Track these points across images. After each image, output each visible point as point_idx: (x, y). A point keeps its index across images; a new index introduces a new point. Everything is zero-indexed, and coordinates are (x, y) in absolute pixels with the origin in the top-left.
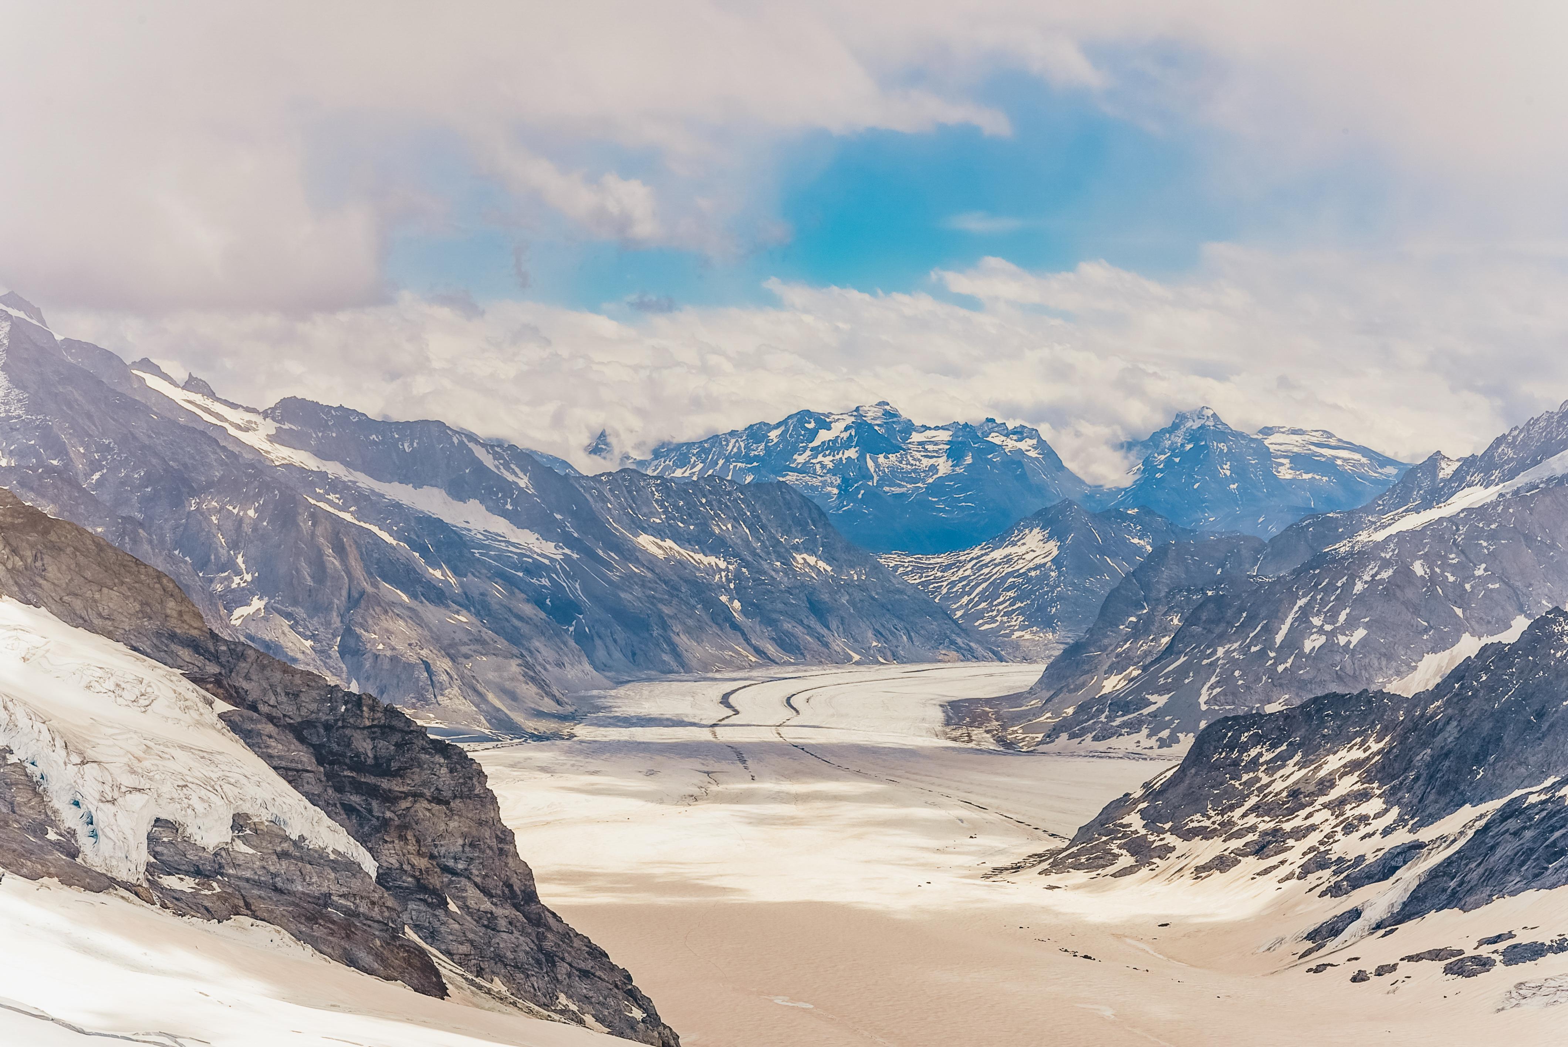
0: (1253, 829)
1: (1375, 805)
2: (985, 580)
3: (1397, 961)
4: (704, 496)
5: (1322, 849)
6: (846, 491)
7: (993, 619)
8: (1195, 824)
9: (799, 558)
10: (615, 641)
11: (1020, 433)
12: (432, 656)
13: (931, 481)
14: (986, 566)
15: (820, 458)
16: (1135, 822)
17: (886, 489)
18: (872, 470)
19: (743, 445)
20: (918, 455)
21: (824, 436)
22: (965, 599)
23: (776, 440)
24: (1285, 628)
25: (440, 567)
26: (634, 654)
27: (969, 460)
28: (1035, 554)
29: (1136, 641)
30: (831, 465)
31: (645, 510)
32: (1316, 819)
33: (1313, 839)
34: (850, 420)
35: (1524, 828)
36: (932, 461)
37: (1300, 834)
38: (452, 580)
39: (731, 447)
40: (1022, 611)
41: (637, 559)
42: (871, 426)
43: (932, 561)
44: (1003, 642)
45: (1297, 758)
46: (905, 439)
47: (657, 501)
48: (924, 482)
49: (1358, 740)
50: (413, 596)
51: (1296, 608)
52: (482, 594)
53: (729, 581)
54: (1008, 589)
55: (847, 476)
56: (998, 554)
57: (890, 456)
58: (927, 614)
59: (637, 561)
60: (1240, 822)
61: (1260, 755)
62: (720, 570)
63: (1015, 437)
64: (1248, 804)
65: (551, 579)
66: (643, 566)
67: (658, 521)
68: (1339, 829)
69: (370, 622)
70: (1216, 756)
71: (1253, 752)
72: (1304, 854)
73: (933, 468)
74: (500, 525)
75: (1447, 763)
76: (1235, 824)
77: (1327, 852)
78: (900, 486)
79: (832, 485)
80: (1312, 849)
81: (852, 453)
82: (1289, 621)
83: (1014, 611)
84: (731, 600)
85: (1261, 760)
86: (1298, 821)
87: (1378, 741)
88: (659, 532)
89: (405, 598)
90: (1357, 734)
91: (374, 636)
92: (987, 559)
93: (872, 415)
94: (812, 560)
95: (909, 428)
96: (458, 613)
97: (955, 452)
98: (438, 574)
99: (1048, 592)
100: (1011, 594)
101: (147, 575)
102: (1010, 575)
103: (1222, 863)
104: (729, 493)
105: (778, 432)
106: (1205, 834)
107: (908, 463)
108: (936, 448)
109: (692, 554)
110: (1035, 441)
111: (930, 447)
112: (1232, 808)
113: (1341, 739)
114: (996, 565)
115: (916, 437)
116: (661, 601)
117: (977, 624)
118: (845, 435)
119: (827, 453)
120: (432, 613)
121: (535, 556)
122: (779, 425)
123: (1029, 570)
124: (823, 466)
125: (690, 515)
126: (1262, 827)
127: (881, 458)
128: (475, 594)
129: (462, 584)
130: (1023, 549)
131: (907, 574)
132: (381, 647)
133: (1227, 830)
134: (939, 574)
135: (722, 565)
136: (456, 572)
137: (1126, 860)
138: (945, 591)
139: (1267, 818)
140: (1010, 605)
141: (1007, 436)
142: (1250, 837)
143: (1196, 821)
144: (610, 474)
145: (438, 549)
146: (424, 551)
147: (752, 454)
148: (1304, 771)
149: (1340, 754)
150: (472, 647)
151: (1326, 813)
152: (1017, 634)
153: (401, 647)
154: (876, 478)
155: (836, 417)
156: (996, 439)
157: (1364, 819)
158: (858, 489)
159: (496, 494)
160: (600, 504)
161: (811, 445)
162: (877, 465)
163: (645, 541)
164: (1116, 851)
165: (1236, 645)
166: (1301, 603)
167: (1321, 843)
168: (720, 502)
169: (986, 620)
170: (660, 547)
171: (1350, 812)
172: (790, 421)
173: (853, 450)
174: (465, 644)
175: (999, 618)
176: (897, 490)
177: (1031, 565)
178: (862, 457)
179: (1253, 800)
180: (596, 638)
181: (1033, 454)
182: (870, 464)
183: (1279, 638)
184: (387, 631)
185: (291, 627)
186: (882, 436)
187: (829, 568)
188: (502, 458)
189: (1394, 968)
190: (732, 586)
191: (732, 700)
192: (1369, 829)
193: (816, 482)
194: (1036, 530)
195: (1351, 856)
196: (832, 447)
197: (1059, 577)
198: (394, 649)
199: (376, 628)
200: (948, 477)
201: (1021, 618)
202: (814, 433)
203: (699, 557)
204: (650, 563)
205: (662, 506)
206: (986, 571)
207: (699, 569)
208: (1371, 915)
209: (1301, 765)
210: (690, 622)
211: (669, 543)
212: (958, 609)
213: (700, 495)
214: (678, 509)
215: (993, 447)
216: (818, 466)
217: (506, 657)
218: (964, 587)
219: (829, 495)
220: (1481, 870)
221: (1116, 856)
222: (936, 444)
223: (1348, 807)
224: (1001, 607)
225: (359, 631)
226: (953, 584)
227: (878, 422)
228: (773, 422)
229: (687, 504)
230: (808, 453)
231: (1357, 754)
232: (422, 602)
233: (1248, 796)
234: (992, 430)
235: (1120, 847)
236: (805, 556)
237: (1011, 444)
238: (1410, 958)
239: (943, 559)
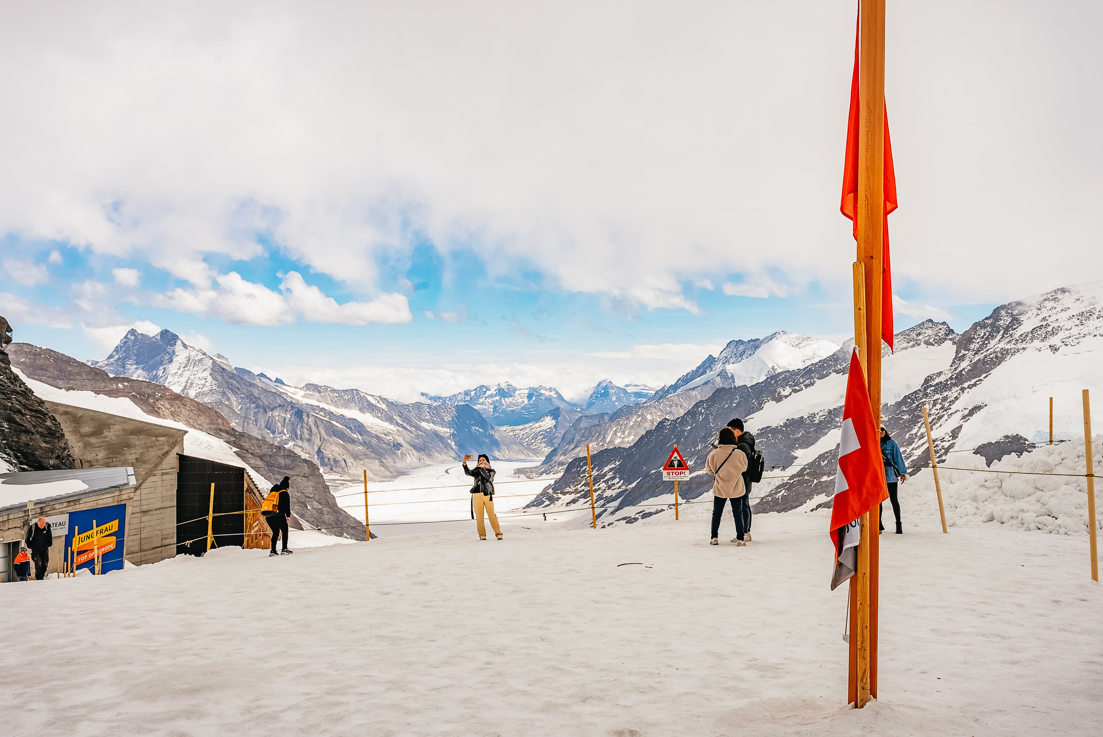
0: (583, 490)
1: (617, 480)
2: (533, 433)
3: (614, 521)
4: (442, 410)
5: (602, 494)
6: (496, 409)
7: (536, 445)
8: (567, 490)
9: (473, 428)
10: (414, 455)
11: (550, 390)
12: (346, 458)
13: (522, 406)
14: (534, 428)
15: (487, 400)
16: (550, 491)
17: (508, 409)
18: (504, 403)
19: (463, 397)
20: (518, 398)
21: (488, 393)
22: (527, 439)
23: (473, 395)
24: (610, 437)
25: (356, 434)
26: (420, 459)
27: (534, 398)
28: (548, 424)
29: (569, 445)
30: (491, 402)
31: (423, 415)
32: (600, 486)
33: (599, 492)
34: (496, 388)
35: (650, 480)
36: (523, 399)
37: (596, 491)
38: (360, 438)
39: (459, 398)
40: (545, 442)
41: (421, 430)
42: (503, 389)
43: (517, 428)
44: (539, 452)
45: (596, 469)
46: (514, 393)
47: (427, 412)
48: (520, 406)
49: (613, 462)
50: (344, 441)
51: (613, 431)
52: (369, 442)
53: (451, 436)
54: (540, 435)
55: (496, 405)
56: (537, 425)
57: (509, 398)
58: (514, 443)
59: (421, 431)
60: (580, 489)
61: (586, 468)
62: (448, 433)
63: (549, 391)
64: (582, 484)
65: (393, 437)
66: (423, 432)
67: (428, 418)
68: (607, 488)
69: (326, 447)
70: (573, 470)
71: (584, 468)
72: (597, 496)
73: (523, 402)
74: (377, 421)
75: (636, 466)
76: (578, 489)
77: (603, 495)
78: (513, 408)
79: (491, 408)
80: (599, 494)
81: (497, 398)
82: (611, 435)
83: (542, 442)
84: (451, 442)
85: (586, 470)
86: (596, 487)
87: (618, 462)
88: (427, 421)
89: (341, 442)
90: (613, 460)
91: (328, 452)
92: (533, 427)
93: (503, 386)
94: (477, 428)
95: (515, 390)
96: (359, 446)
97: (530, 396)
98: (355, 436)
99: (552, 436)
100: (541, 437)
101: (212, 412)
102: (541, 431)
103: (574, 501)
104: (450, 409)
105: (474, 392)
106: (570, 493)
107: (515, 400)
108: (524, 395)
109: (439, 428)
110: (555, 392)
111: (522, 395)
112: (578, 485)
113: (609, 462)
114: (537, 428)
115: (517, 392)
116: (429, 442)
117: (531, 447)
118: (495, 392)
119: (490, 398)
120: (350, 446)
121: (388, 430)
122: (474, 390)
123: (547, 429)
124: (488, 403)
125: (438, 416)
126: (586, 490)
127: (506, 399)
128: (367, 442)
129: (363, 439)
130: (545, 423)
131: (509, 432)
132: (330, 455)
133: (576, 491)
134: (519, 432)
135: (448, 431)
136: (361, 435)
137: (547, 503)
138: (521, 437)
139: (587, 487)
140: (541, 440)
141: (546, 390)
142: (583, 493)
143: (568, 489)
144: (412, 404)
145: (355, 428)
146: (351, 429)
147: (466, 400)
148: (598, 472)
149: (608, 466)
150: (363, 456)
151: (604, 484)
152: (543, 449)
153: (336, 456)
154: (505, 406)
155: (492, 387)
156: (542, 391)
157: (614, 484)
158: (499, 409)
159: (375, 411)
160: (409, 413)
161: (484, 396)
162: (506, 402)
163: (424, 425)
164: (545, 500)
165: (595, 443)
166: (614, 429)
167: (602, 492)
168: (447, 411)
169: (534, 445)
170: (429, 426)
171: (610, 483)
172: (478, 389)
173: (498, 397)
174: (361, 456)
175: (538, 445)
176: (512, 409)
177: (548, 428)
178: (501, 399)
179: (584, 482)
180: (408, 455)
181: (555, 396)
182: (503, 401)
183: (608, 440)
184: (332, 450)
185: (302, 450)
186: (507, 392)
187: (483, 431)
188: (377, 400)
189: (613, 523)
190: (452, 437)
191: (448, 471)
192: (615, 487)
193: (486, 407)
194: (549, 417)
195: (609, 496)
196: (491, 396)
197: (555, 431)
198: (334, 456)
199: (329, 450)
200: (528, 404)
201: (545, 444)
202: (485, 392)
203: (441, 428)
204: (425, 431)
205: (429, 413)
206: (533, 430)
207: (441, 433)
208: (610, 510)
209: (597, 471)
210: (438, 449)
211: (431, 424)
212: (525, 442)
213: (441, 409)
214: (434, 414)
215: (542, 394)
216: (487, 403)
217: (374, 459)
218: (527, 435)
219: (490, 411)
220: (638, 494)
221: (545, 502)
222: (524, 394)
223: (610, 481)
224: (538, 441)
225: (323, 451)
226: (523, 435)
227: (505, 388)
228: (472, 389)
229: (437, 412)
230: (484, 398)
231: (613, 466)
232: (347, 443)
233: (582, 481)
234: (541, 389)
235: (545, 499)
236: (475, 427)
237: (547, 393)
238: (617, 520)
239: (521, 427)
